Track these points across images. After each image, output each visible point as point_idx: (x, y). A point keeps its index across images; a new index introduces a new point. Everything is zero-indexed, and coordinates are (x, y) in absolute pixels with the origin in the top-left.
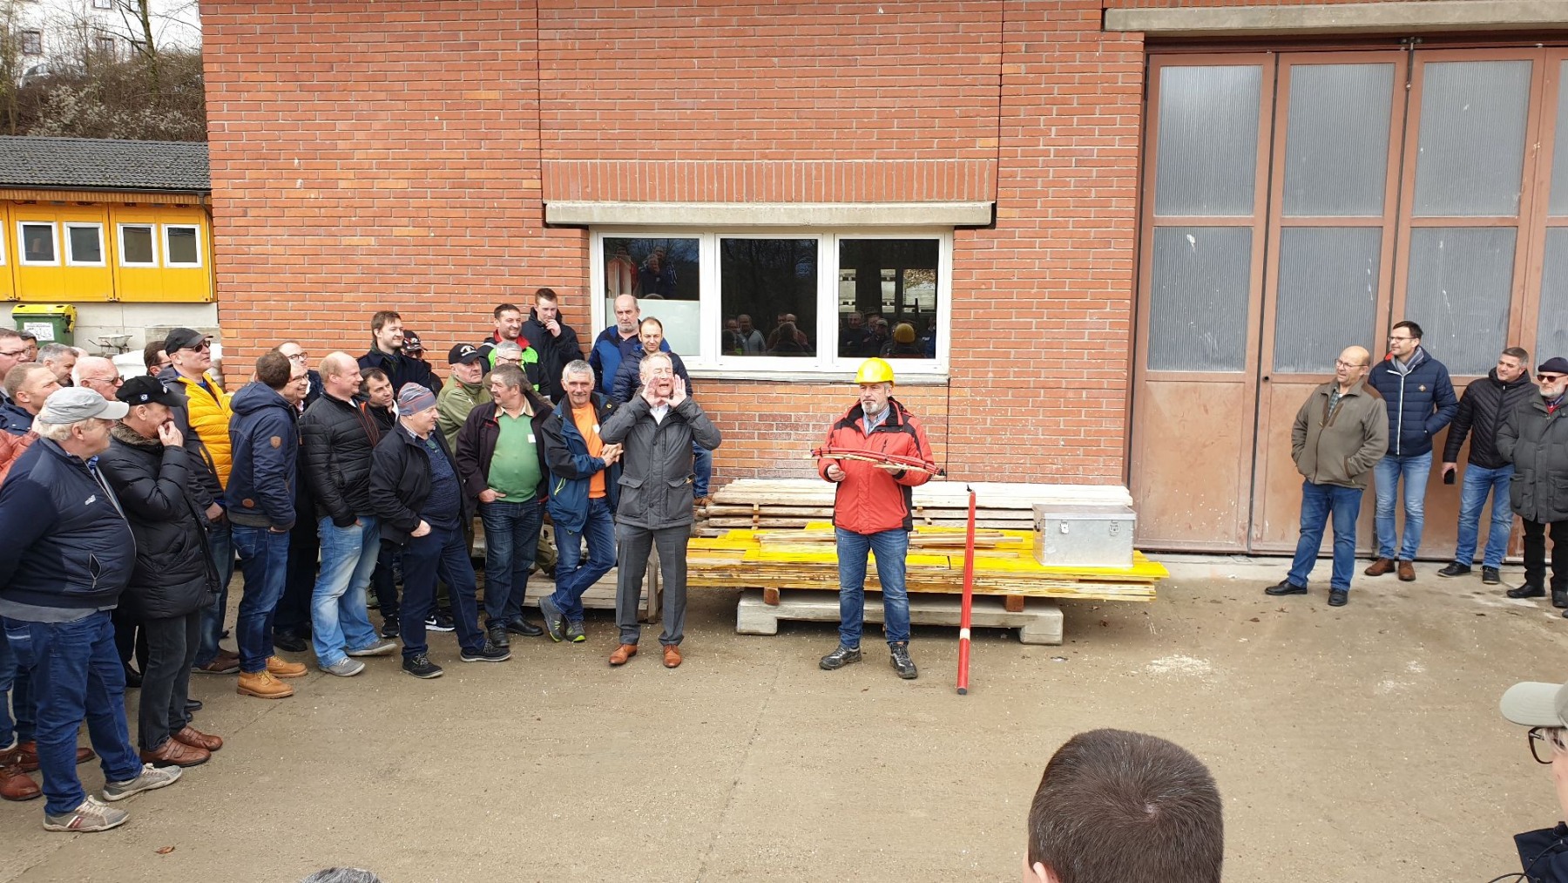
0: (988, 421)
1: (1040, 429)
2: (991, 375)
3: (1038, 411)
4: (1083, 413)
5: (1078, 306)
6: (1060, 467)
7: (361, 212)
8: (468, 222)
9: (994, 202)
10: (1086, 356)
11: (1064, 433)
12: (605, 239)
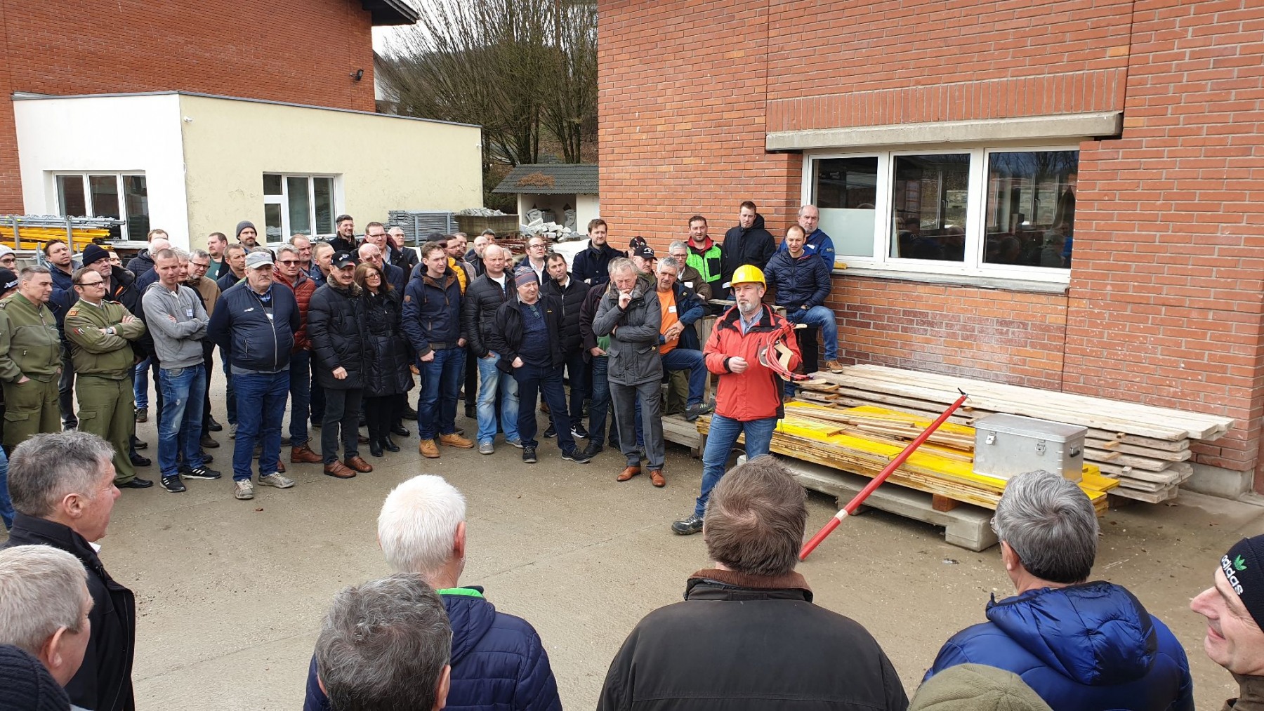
0: (1106, 335)
1: (1160, 348)
2: (1109, 288)
3: (1159, 329)
4: (1209, 336)
5: (1208, 220)
6: (1177, 390)
7: (668, 148)
8: (723, 152)
9: (1121, 112)
10: (1214, 274)
11: (1185, 355)
12: (813, 160)
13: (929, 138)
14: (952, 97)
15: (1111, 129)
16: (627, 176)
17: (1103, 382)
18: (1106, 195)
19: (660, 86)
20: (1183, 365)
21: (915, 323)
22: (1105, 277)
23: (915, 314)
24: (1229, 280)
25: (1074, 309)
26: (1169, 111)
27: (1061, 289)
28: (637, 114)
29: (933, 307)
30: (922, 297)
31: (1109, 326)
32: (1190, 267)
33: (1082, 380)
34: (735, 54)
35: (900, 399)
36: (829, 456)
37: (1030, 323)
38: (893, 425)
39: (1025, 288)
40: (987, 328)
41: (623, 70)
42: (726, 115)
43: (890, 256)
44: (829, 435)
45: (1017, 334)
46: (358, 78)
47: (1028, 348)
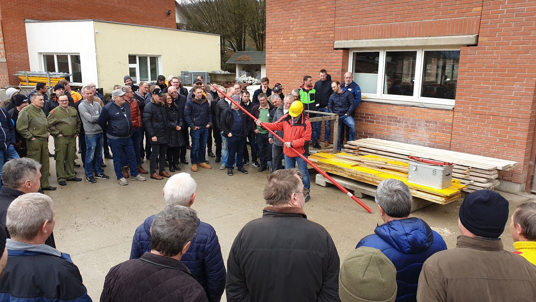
0: (468, 127)
1: (489, 133)
2: (470, 108)
3: (489, 125)
4: (509, 128)
5: (511, 80)
6: (496, 150)
7: (294, 46)
8: (316, 49)
9: (478, 35)
10: (512, 102)
11: (499, 136)
12: (353, 53)
13: (400, 44)
14: (410, 27)
15: (473, 42)
16: (277, 58)
17: (466, 146)
18: (470, 69)
19: (291, 20)
20: (498, 140)
21: (392, 121)
22: (469, 103)
23: (392, 118)
24: (518, 105)
25: (456, 116)
26: (497, 35)
27: (451, 108)
28: (282, 32)
29: (400, 115)
30: (395, 111)
31: (469, 124)
32: (503, 100)
33: (458, 145)
34: (322, 7)
35: (383, 152)
36: (351, 175)
37: (438, 122)
38: (378, 163)
39: (437, 107)
40: (421, 124)
41: (276, 13)
42: (318, 33)
43: (383, 93)
44: (352, 166)
45: (433, 126)
46: (169, 14)
47: (437, 132)
